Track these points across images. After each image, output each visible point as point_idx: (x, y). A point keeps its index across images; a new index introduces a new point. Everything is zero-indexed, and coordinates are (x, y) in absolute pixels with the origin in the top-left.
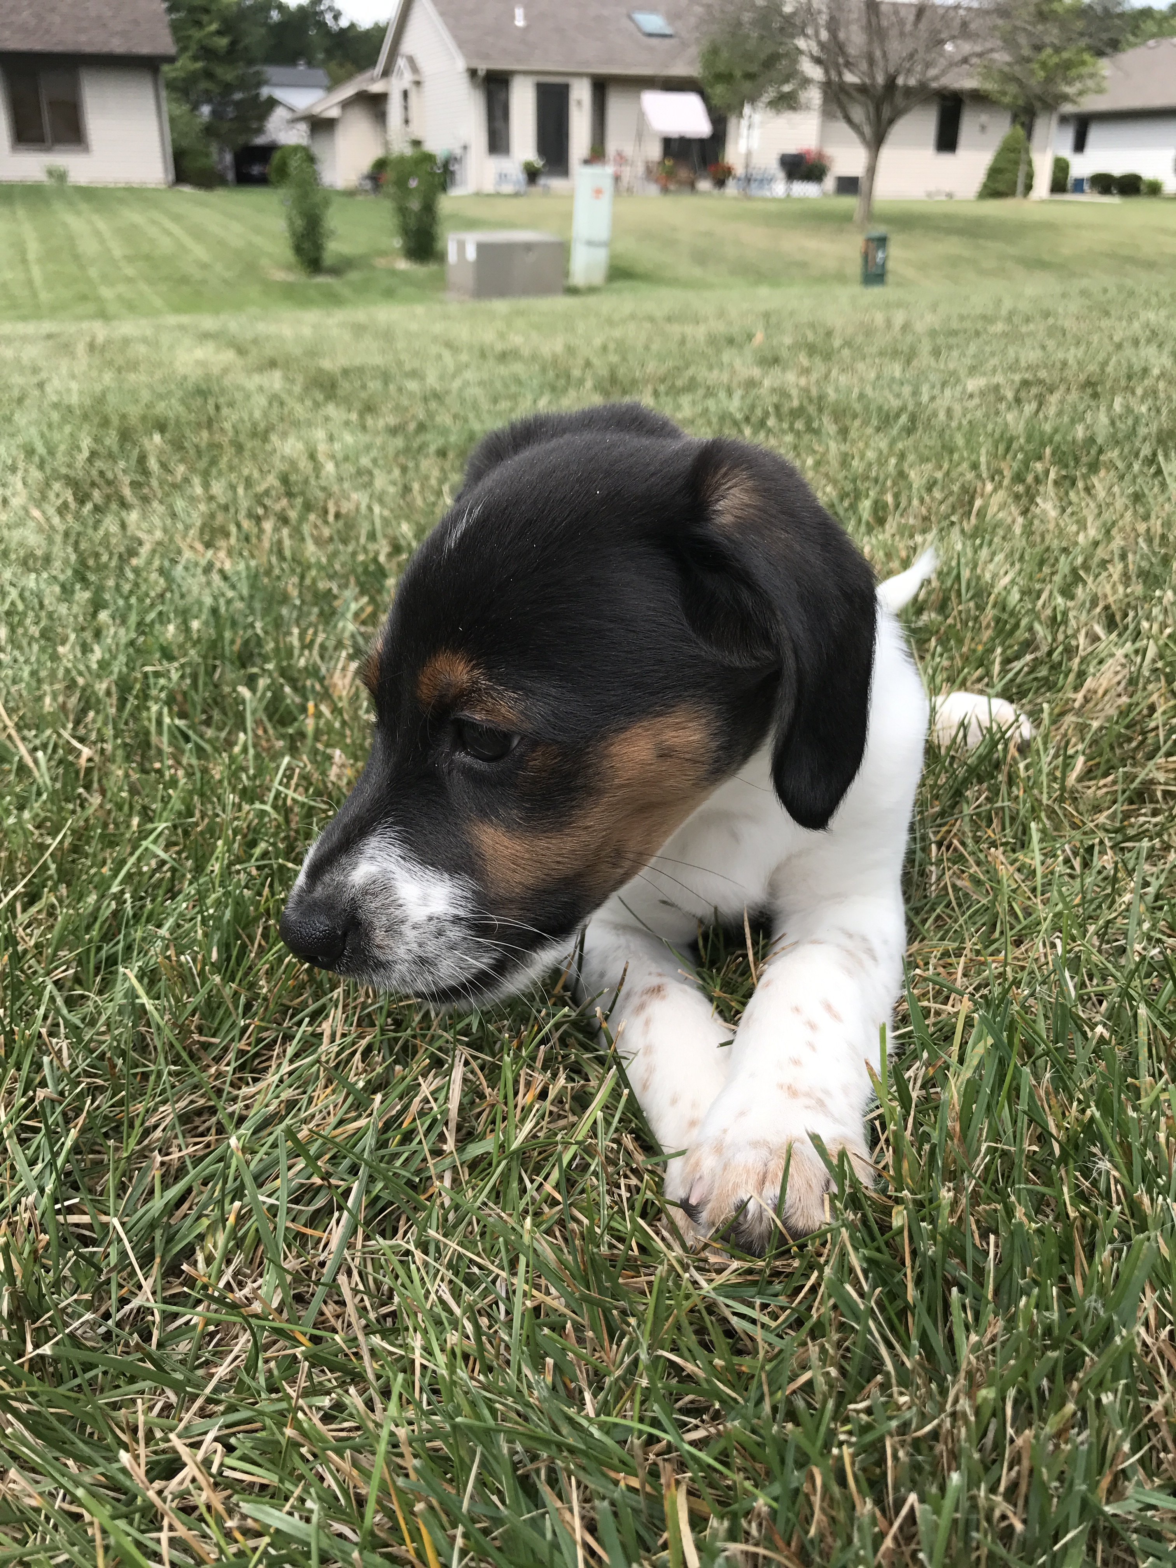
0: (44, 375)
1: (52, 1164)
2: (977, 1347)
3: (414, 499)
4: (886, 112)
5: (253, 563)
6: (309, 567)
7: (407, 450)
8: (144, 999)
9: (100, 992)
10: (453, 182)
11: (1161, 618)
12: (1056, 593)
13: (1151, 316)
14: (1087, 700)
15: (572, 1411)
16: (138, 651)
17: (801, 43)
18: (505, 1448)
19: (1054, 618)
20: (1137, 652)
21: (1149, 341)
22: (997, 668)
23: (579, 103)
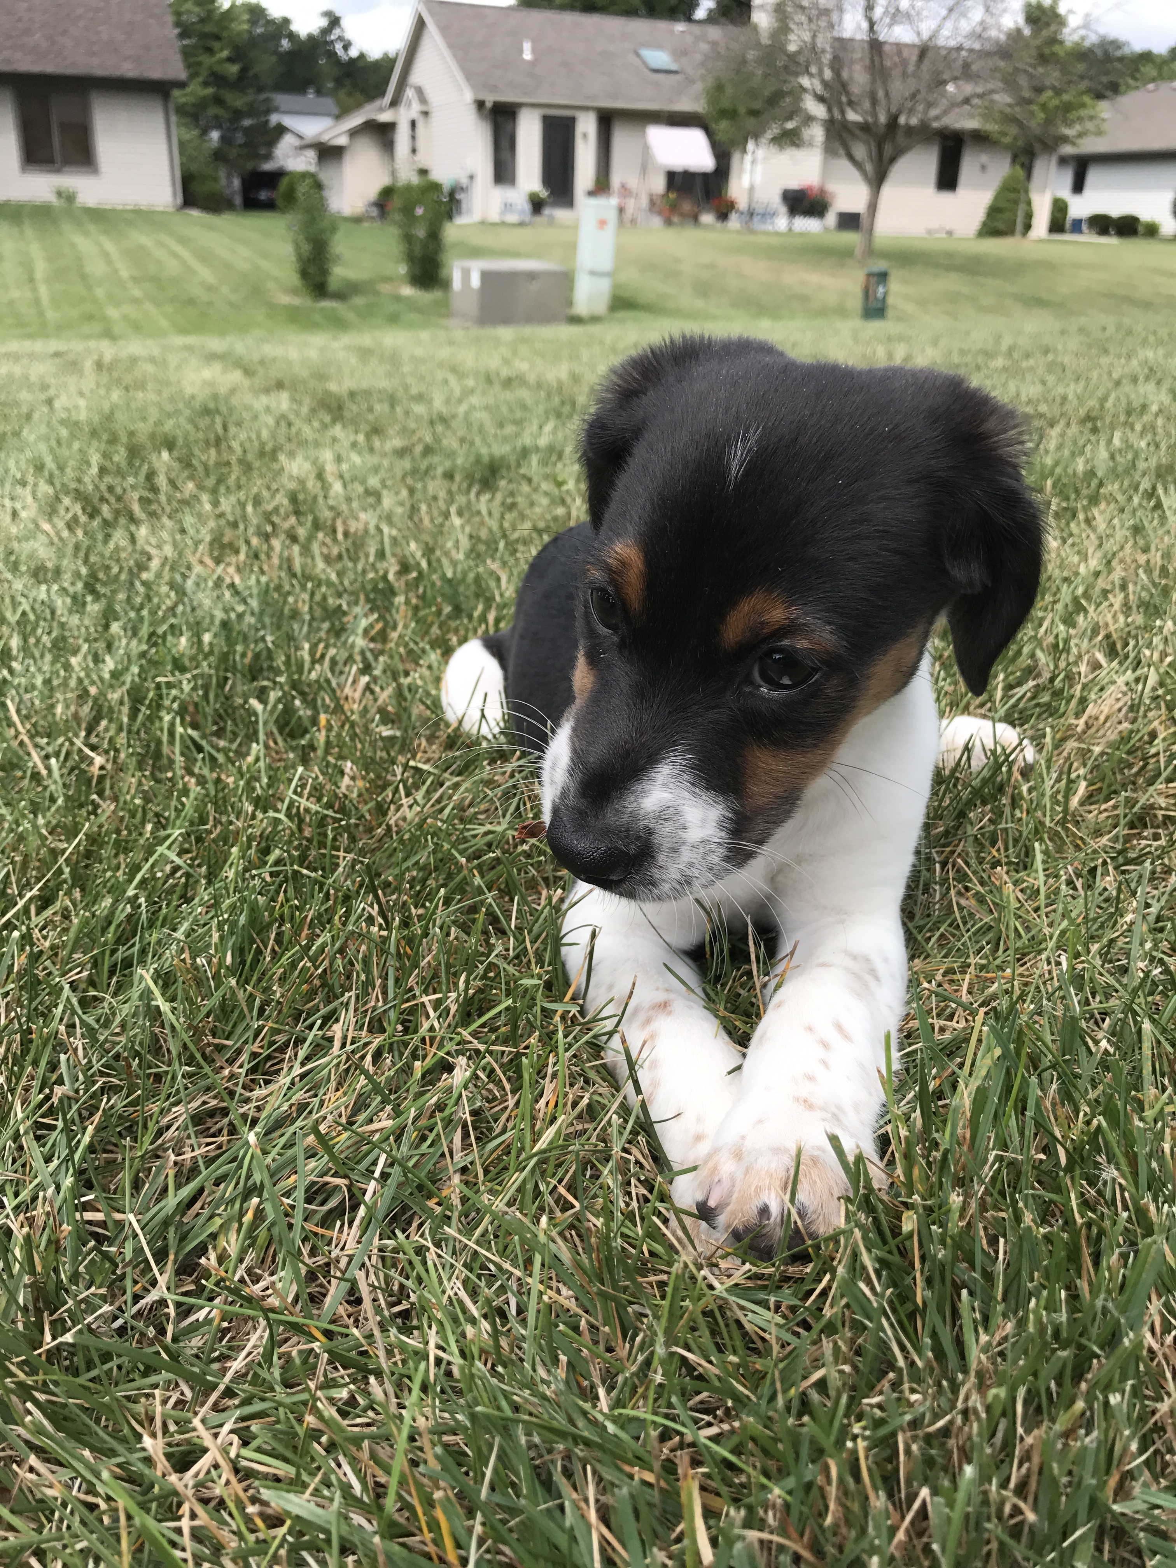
0: (52, 392)
1: (69, 1158)
2: (986, 1349)
3: (421, 520)
4: (888, 150)
5: (264, 579)
6: (319, 585)
7: (414, 471)
8: (160, 1002)
9: (115, 995)
10: (459, 212)
11: (1161, 647)
12: (1057, 619)
13: (1150, 354)
14: (1088, 726)
15: (587, 1406)
16: (150, 661)
17: (805, 81)
18: (523, 1440)
19: (1056, 645)
20: (1137, 680)
21: (1147, 379)
22: (999, 694)
23: (585, 136)
